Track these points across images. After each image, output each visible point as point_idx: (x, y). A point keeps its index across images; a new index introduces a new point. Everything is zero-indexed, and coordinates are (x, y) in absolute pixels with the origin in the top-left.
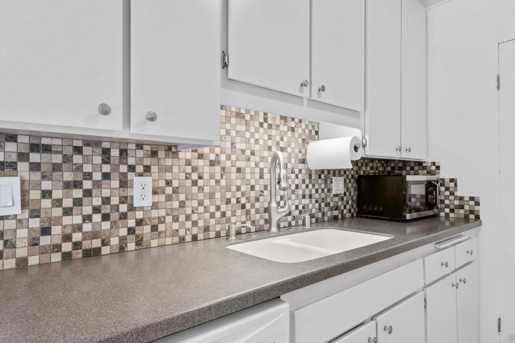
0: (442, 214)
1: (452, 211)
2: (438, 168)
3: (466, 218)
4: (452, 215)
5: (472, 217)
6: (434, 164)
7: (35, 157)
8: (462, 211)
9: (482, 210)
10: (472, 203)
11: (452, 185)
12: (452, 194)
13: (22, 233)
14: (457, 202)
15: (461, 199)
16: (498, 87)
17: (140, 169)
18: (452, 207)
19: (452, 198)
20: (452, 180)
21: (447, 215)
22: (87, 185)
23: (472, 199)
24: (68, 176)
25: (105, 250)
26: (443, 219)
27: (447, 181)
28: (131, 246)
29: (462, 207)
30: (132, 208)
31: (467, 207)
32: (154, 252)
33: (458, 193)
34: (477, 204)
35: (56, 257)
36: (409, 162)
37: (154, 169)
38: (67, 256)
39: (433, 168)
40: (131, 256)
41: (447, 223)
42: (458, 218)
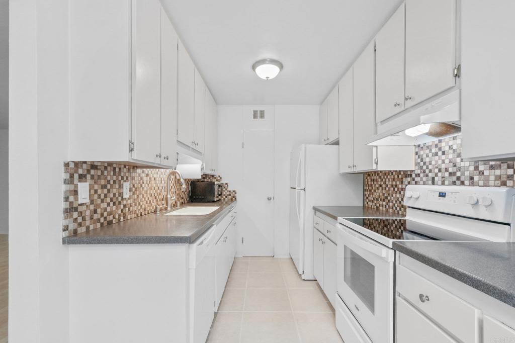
0: (222, 199)
1: (226, 197)
2: (221, 178)
3: (232, 199)
4: (226, 199)
5: (234, 199)
6: (219, 176)
7: (92, 172)
8: (230, 197)
9: (237, 196)
10: (234, 193)
11: (226, 186)
12: (226, 189)
13: (88, 213)
14: (228, 193)
15: (230, 191)
16: (243, 147)
17: (125, 178)
18: (226, 195)
19: (226, 191)
20: (226, 184)
21: (224, 199)
22: (109, 187)
23: (234, 191)
24: (103, 182)
25: (114, 221)
26: (222, 201)
27: (224, 184)
28: (122, 219)
29: (230, 195)
30: (122, 199)
31: (232, 195)
32: (129, 221)
33: (229, 189)
34: (236, 193)
35: (99, 225)
36: (208, 175)
37: (129, 178)
38: (102, 224)
39: (219, 178)
40: (122, 224)
41: (224, 203)
42: (229, 200)
